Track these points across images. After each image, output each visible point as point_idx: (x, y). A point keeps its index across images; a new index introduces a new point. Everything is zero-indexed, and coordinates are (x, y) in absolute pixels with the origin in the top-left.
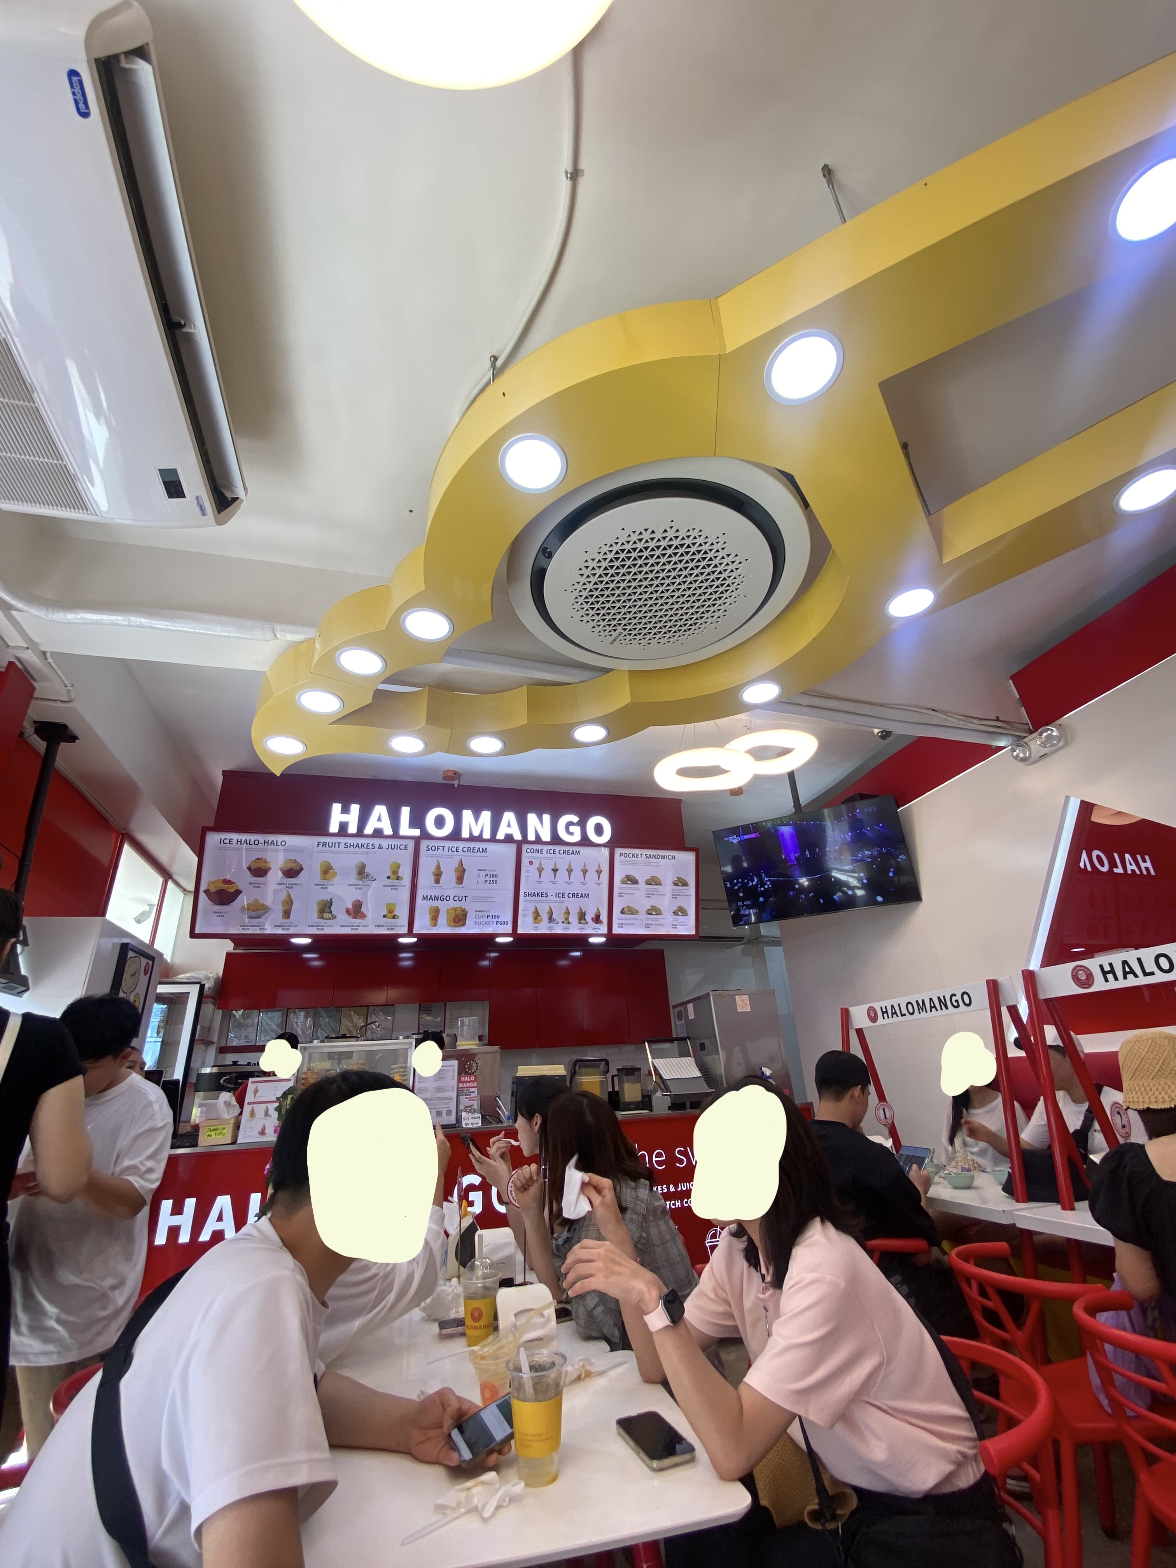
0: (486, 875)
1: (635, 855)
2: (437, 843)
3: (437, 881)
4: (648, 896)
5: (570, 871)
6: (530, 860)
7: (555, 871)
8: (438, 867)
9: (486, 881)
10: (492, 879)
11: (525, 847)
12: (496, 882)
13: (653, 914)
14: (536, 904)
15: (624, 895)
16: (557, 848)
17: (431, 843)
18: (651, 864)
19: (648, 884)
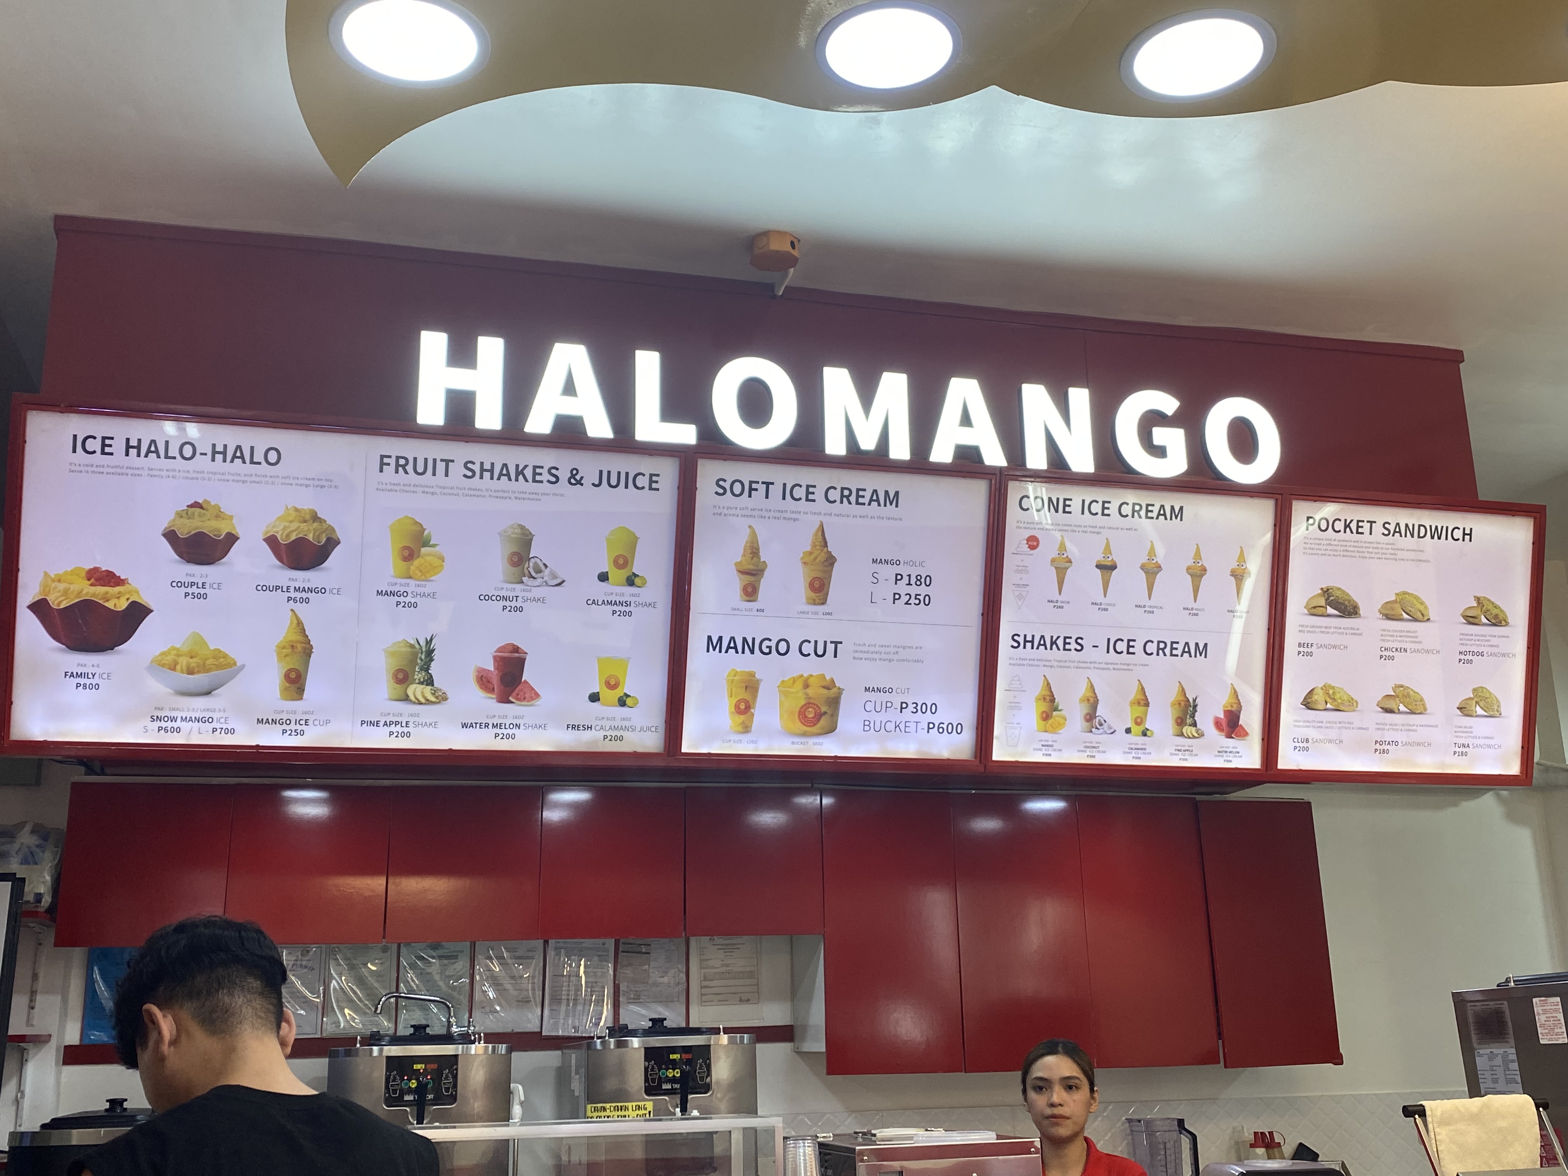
0: (898, 578)
1: (1353, 526)
2: (748, 472)
3: (750, 592)
4: (1386, 655)
5: (1151, 571)
6: (1028, 534)
7: (1107, 568)
8: (754, 550)
9: (896, 597)
10: (914, 590)
11: (1014, 491)
12: (927, 601)
13: (1400, 712)
14: (1048, 672)
15: (1313, 649)
16: (1117, 497)
17: (730, 471)
18: (1400, 555)
19: (1388, 617)
